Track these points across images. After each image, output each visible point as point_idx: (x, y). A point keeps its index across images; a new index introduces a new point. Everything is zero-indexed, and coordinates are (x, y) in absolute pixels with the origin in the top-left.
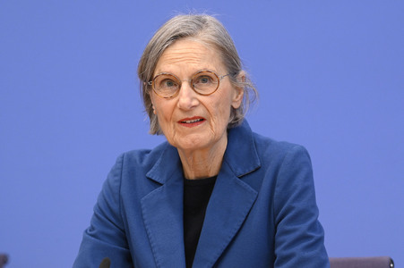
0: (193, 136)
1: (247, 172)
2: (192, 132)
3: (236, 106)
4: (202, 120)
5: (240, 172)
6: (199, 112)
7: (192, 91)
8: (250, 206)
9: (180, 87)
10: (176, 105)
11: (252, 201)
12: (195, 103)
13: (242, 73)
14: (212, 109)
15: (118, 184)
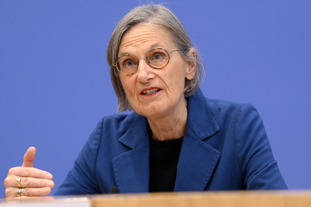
0: (153, 104)
1: (209, 135)
2: (152, 100)
3: (189, 78)
4: (159, 90)
5: (203, 135)
6: (156, 83)
7: (149, 67)
8: (215, 164)
9: (138, 64)
10: (136, 80)
11: (217, 160)
12: (151, 76)
13: (192, 50)
14: (167, 80)
15: (96, 147)
